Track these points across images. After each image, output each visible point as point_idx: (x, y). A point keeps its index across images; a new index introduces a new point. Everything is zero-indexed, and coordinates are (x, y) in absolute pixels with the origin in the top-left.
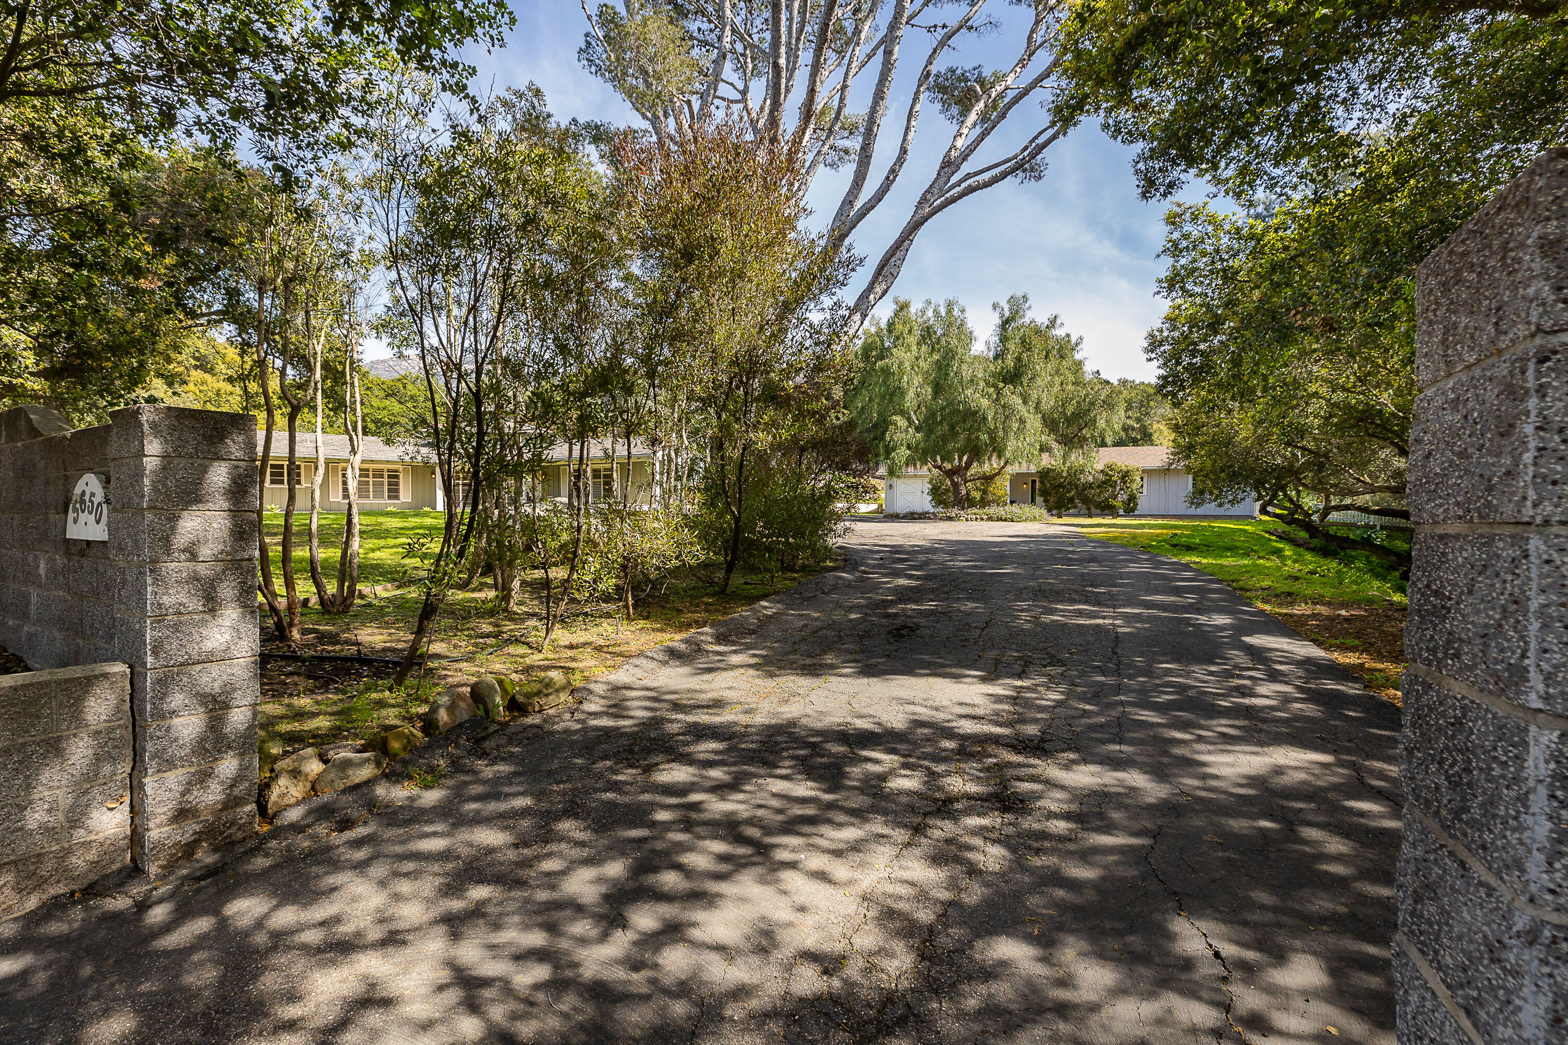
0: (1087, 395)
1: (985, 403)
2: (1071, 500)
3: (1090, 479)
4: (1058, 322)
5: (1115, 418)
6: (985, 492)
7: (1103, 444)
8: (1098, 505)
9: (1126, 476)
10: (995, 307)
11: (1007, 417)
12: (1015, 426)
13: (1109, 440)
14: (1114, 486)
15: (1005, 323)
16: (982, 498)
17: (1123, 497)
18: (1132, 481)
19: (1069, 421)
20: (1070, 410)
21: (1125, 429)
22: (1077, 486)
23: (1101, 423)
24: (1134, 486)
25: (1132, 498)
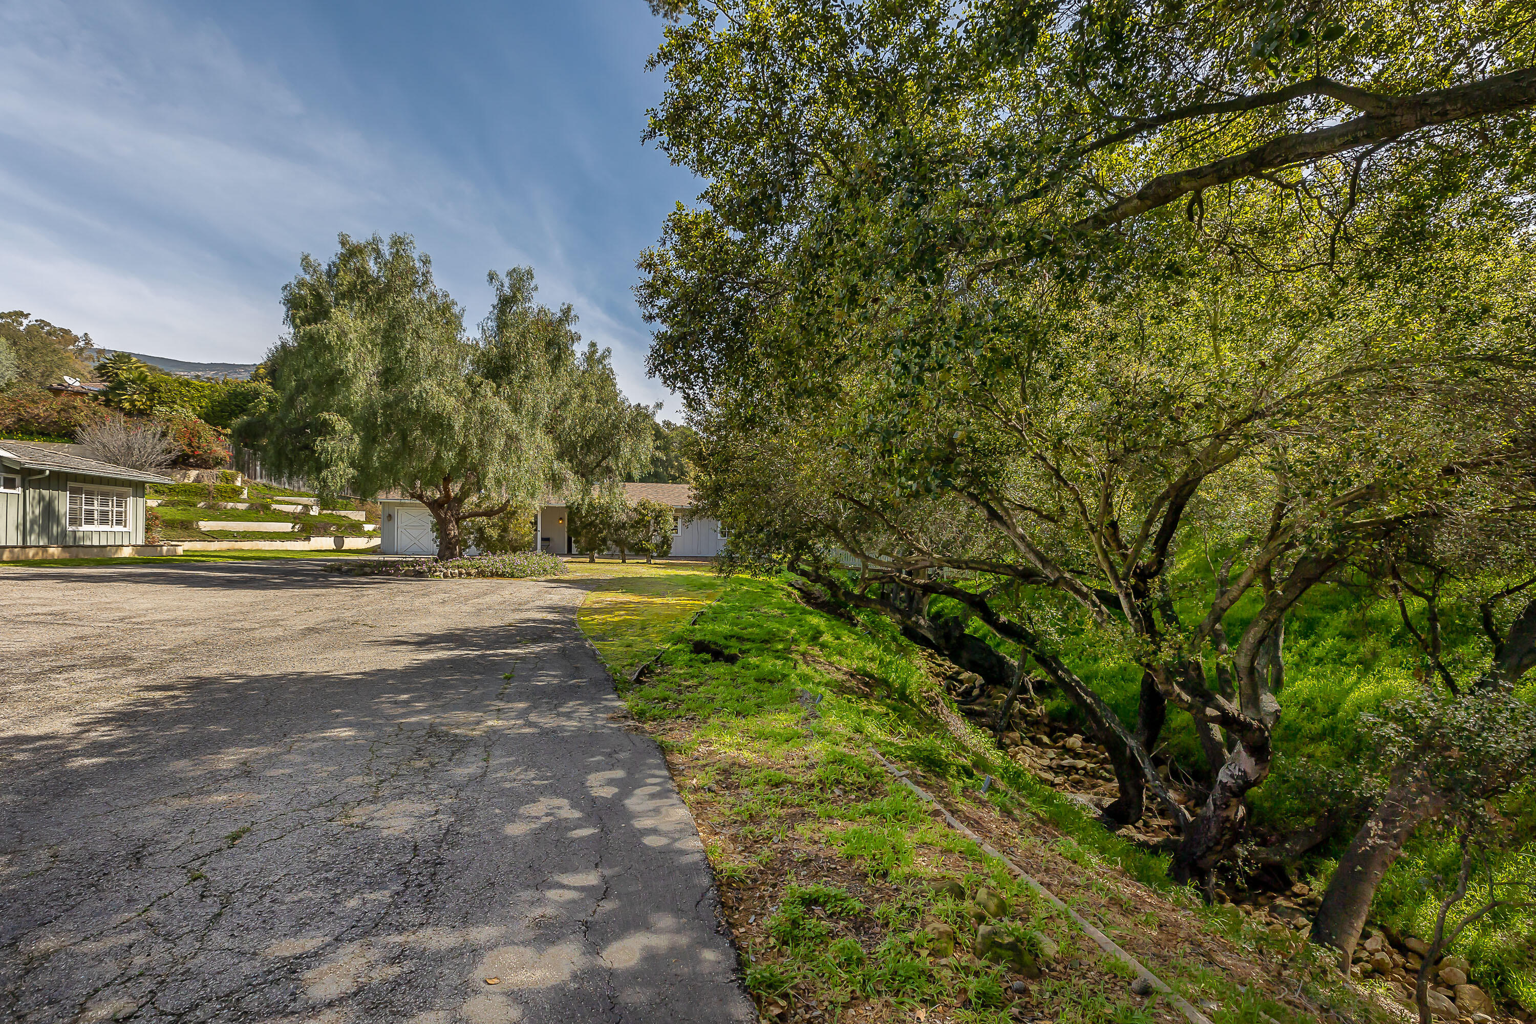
0: (609, 416)
1: (451, 402)
2: (604, 540)
3: (624, 518)
4: (572, 313)
5: (641, 449)
6: (505, 529)
7: (629, 478)
8: (632, 548)
9: (659, 515)
10: (492, 277)
11: (487, 429)
12: (499, 442)
13: (636, 474)
14: (647, 526)
15: (505, 303)
16: (501, 538)
17: (656, 539)
18: (666, 521)
19: (588, 445)
20: (589, 431)
21: (655, 461)
22: (609, 526)
23: (626, 451)
24: (667, 527)
25: (666, 541)
